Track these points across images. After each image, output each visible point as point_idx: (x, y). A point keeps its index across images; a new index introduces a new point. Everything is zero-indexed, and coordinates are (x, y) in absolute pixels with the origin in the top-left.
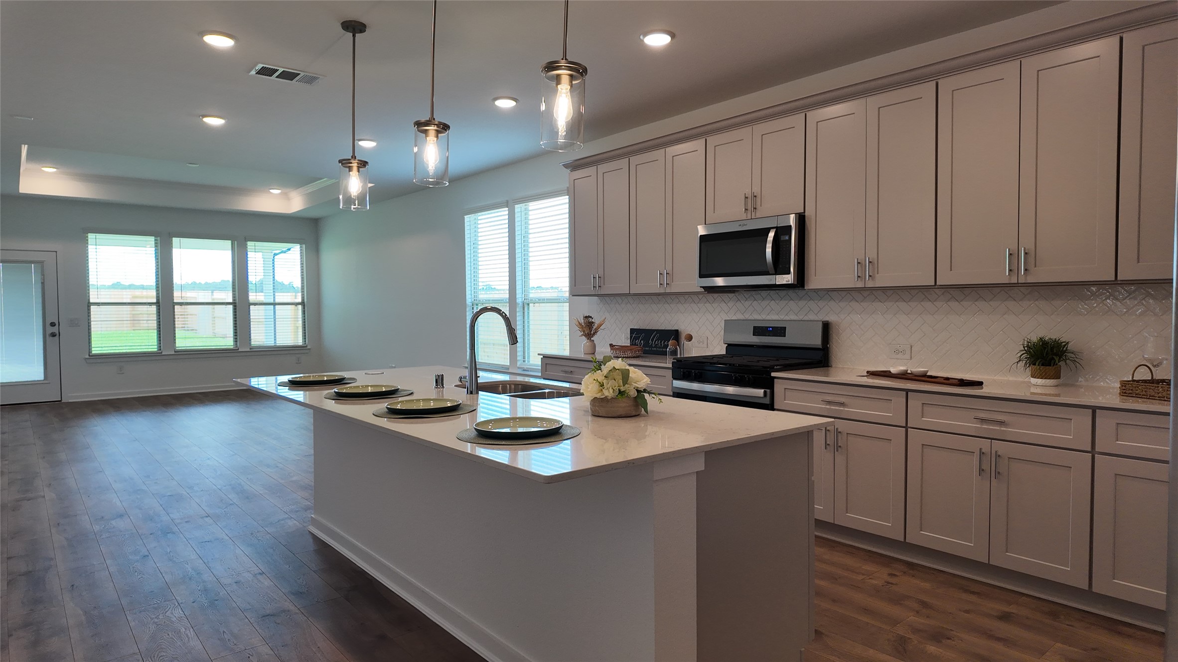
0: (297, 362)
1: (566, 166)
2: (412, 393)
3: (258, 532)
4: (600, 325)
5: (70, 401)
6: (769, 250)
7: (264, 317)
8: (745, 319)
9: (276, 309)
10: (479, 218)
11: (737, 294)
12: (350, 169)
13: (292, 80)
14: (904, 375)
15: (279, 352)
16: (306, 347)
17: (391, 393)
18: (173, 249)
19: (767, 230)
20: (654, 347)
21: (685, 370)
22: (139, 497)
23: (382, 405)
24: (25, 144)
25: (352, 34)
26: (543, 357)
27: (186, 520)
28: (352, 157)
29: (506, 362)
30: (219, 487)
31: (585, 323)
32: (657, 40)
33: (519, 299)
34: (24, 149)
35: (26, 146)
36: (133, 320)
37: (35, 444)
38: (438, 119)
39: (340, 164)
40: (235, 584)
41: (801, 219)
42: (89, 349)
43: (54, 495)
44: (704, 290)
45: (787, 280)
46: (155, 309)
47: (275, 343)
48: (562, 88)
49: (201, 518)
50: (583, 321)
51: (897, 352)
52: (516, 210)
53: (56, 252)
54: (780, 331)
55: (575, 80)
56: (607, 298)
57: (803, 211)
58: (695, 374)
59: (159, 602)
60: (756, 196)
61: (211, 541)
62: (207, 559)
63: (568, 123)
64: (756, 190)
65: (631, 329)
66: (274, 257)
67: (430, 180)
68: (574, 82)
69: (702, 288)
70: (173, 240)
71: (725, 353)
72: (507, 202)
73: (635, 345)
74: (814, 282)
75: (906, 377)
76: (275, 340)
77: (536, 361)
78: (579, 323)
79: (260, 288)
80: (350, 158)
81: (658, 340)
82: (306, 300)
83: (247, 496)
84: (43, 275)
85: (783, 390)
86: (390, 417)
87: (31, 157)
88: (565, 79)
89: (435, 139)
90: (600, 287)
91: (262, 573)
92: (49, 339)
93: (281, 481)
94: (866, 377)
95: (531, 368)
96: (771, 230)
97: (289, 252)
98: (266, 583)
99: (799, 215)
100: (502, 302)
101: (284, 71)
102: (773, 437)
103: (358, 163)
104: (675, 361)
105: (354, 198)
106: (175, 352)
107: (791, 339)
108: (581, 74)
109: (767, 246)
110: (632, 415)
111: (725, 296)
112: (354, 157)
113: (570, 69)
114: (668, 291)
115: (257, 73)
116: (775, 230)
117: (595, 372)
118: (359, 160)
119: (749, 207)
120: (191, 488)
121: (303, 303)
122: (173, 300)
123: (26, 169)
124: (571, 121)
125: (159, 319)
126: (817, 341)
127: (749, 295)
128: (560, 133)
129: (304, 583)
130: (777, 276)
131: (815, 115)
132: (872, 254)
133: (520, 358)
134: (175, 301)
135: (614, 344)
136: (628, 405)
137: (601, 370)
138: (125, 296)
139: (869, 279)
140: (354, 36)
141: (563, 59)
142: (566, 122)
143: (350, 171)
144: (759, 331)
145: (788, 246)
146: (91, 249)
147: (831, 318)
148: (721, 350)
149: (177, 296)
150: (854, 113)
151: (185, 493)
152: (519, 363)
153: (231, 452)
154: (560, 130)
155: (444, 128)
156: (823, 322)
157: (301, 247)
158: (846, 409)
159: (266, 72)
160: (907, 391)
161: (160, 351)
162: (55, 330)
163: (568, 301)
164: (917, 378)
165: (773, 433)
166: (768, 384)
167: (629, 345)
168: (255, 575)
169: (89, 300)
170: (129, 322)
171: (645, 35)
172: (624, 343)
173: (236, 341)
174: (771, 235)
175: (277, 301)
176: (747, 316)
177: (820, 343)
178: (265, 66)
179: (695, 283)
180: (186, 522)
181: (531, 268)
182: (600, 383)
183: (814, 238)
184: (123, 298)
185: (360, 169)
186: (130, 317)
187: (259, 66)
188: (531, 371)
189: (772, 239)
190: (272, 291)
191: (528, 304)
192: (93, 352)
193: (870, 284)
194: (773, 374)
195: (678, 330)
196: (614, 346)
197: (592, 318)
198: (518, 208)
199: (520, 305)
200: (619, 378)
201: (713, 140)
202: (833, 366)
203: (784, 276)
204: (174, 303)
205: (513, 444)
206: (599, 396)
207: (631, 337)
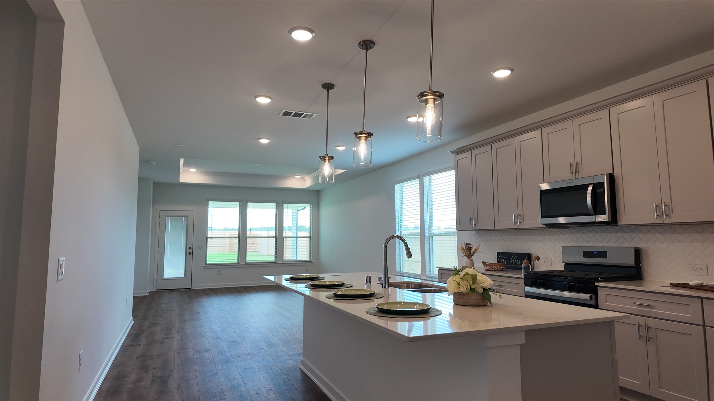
0: (306, 270)
1: (452, 152)
2: (352, 286)
3: (273, 366)
4: (476, 250)
5: (195, 288)
6: (589, 199)
7: (291, 245)
8: (577, 246)
9: (298, 240)
10: (403, 186)
11: (570, 229)
12: (325, 161)
13: (300, 117)
14: (701, 287)
15: (298, 264)
16: (311, 261)
17: (341, 286)
18: (248, 209)
19: (587, 186)
20: (513, 265)
21: (533, 280)
22: (217, 341)
23: (331, 293)
24: (182, 158)
25: (327, 90)
26: (440, 269)
27: (238, 356)
28: (326, 155)
29: (419, 272)
30: (257, 339)
31: (466, 248)
32: (502, 74)
33: (427, 233)
34: (182, 161)
35: (183, 159)
36: (230, 246)
37: (176, 310)
38: (367, 130)
39: (320, 159)
40: (256, 394)
41: (611, 178)
42: (206, 261)
43: (179, 337)
44: (545, 227)
45: (604, 218)
46: (238, 240)
47: (297, 259)
48: (429, 106)
49: (245, 355)
50: (464, 247)
51: (695, 270)
52: (424, 180)
53: (194, 211)
54: (603, 254)
55: (437, 101)
56: (481, 232)
57: (612, 172)
58: (540, 282)
59: (217, 400)
60: (578, 164)
61: (248, 369)
62: (245, 378)
63: (432, 126)
64: (578, 160)
65: (497, 252)
66: (298, 212)
67: (362, 164)
68: (436, 103)
69: (544, 225)
70: (248, 204)
71: (564, 269)
72: (419, 176)
73: (501, 262)
74: (624, 219)
75: (702, 288)
76: (297, 257)
77: (436, 272)
78: (462, 247)
79: (289, 229)
80: (325, 155)
81: (516, 259)
82: (312, 235)
83: (271, 345)
84: (187, 223)
85: (605, 295)
86: (334, 298)
87: (185, 164)
88: (431, 101)
89: (365, 141)
90: (475, 225)
91: (270, 390)
92: (188, 255)
93: (289, 337)
94: (669, 288)
95: (435, 277)
96: (590, 185)
97: (306, 209)
98: (272, 396)
99: (609, 175)
100: (417, 235)
101: (296, 113)
102: (578, 323)
103: (328, 158)
104: (526, 273)
105: (326, 176)
106: (246, 263)
107: (610, 260)
108: (441, 97)
109: (587, 196)
110: (481, 305)
111: (562, 230)
112: (327, 155)
113: (433, 95)
114: (521, 227)
115: (283, 115)
116: (592, 185)
117: (455, 275)
118: (329, 156)
119: (574, 171)
120: (243, 338)
121: (310, 237)
122: (246, 235)
123: (183, 170)
124: (434, 124)
125: (239, 245)
126: (631, 261)
127: (579, 229)
128: (428, 132)
129: (292, 398)
130: (596, 216)
131: (615, 110)
132: (666, 199)
133: (427, 270)
134: (247, 236)
135: (485, 262)
136: (477, 298)
137: (459, 274)
138: (227, 234)
139: (666, 217)
140: (328, 91)
141: (429, 90)
142: (431, 125)
143: (324, 162)
144: (587, 254)
145: (602, 196)
146: (210, 209)
147: (641, 245)
148: (560, 267)
149: (248, 234)
150: (644, 106)
151: (240, 341)
152: (427, 273)
153: (267, 319)
154: (428, 130)
155: (370, 135)
156: (634, 248)
157: (310, 206)
158: (653, 310)
159: (287, 114)
160: (702, 299)
161: (239, 263)
162: (191, 251)
163: (456, 234)
164: (710, 289)
165: (578, 321)
166: (594, 291)
167: (497, 263)
168: (267, 391)
169: (207, 235)
170: (228, 247)
171: (494, 71)
172: (494, 261)
173: (276, 258)
174: (590, 188)
175: (299, 235)
176: (579, 244)
177: (634, 263)
178: (286, 111)
179: (539, 222)
180: (238, 357)
181: (434, 214)
182: (458, 283)
183: (622, 190)
184: (226, 234)
185: (330, 161)
186: (229, 244)
187: (284, 111)
188: (434, 278)
189: (590, 191)
190: (296, 230)
191: (432, 236)
192: (207, 263)
193: (667, 221)
194: (596, 284)
195: (530, 253)
196: (486, 263)
197: (471, 245)
198: (425, 179)
199: (427, 237)
200: (470, 280)
201: (546, 130)
202: (645, 280)
203: (601, 216)
204: (247, 237)
205: (396, 317)
206: (457, 291)
207: (498, 257)
